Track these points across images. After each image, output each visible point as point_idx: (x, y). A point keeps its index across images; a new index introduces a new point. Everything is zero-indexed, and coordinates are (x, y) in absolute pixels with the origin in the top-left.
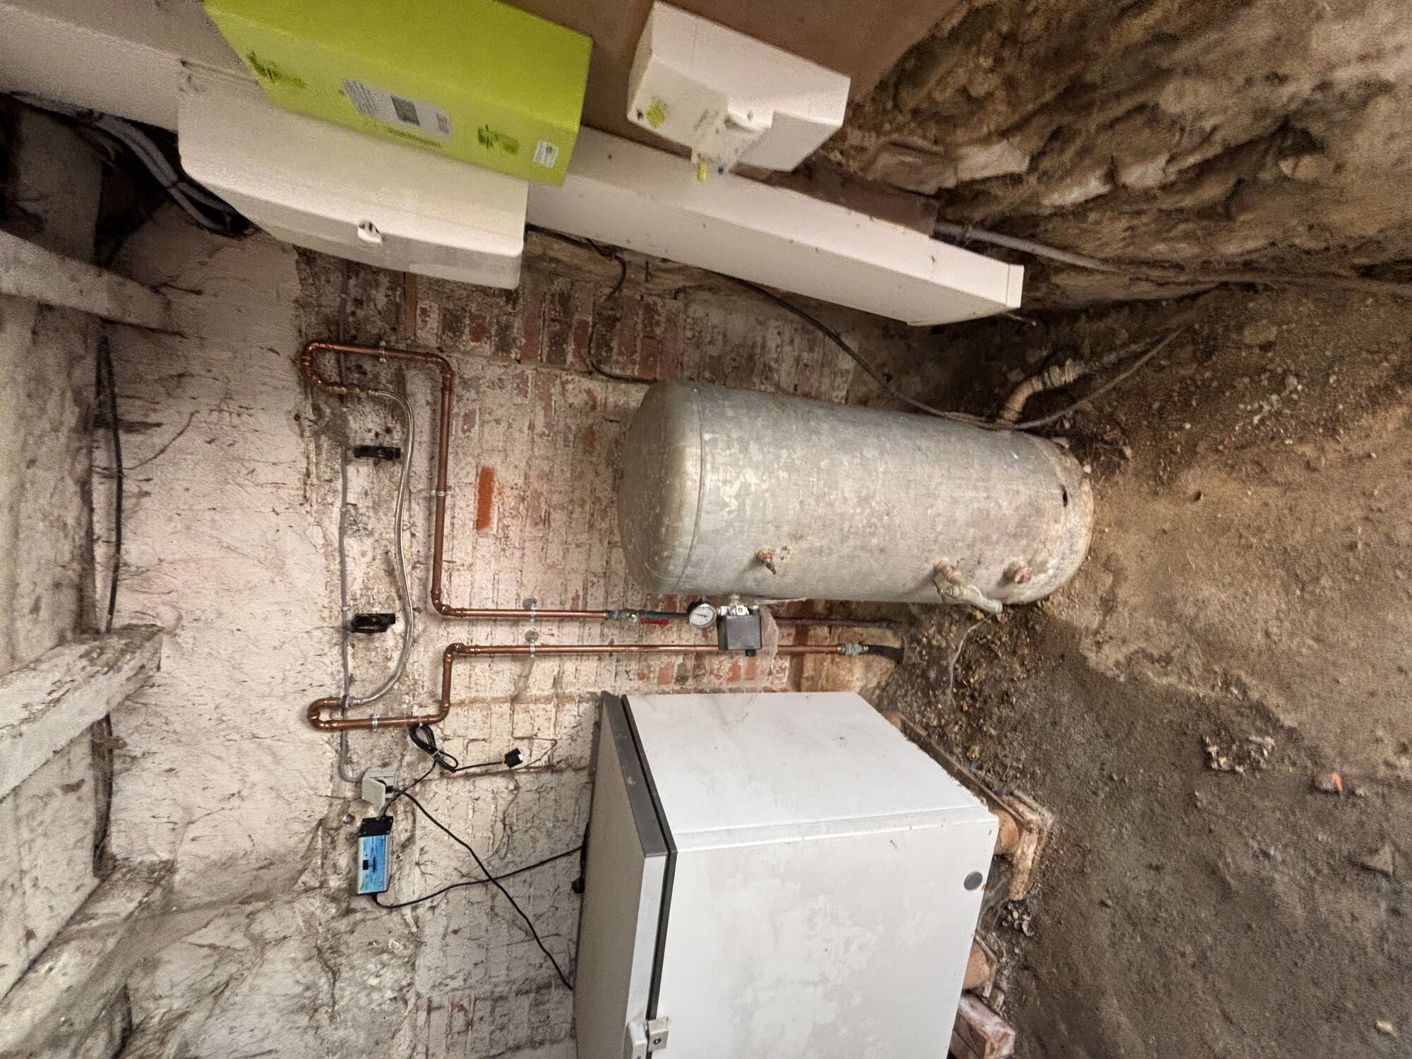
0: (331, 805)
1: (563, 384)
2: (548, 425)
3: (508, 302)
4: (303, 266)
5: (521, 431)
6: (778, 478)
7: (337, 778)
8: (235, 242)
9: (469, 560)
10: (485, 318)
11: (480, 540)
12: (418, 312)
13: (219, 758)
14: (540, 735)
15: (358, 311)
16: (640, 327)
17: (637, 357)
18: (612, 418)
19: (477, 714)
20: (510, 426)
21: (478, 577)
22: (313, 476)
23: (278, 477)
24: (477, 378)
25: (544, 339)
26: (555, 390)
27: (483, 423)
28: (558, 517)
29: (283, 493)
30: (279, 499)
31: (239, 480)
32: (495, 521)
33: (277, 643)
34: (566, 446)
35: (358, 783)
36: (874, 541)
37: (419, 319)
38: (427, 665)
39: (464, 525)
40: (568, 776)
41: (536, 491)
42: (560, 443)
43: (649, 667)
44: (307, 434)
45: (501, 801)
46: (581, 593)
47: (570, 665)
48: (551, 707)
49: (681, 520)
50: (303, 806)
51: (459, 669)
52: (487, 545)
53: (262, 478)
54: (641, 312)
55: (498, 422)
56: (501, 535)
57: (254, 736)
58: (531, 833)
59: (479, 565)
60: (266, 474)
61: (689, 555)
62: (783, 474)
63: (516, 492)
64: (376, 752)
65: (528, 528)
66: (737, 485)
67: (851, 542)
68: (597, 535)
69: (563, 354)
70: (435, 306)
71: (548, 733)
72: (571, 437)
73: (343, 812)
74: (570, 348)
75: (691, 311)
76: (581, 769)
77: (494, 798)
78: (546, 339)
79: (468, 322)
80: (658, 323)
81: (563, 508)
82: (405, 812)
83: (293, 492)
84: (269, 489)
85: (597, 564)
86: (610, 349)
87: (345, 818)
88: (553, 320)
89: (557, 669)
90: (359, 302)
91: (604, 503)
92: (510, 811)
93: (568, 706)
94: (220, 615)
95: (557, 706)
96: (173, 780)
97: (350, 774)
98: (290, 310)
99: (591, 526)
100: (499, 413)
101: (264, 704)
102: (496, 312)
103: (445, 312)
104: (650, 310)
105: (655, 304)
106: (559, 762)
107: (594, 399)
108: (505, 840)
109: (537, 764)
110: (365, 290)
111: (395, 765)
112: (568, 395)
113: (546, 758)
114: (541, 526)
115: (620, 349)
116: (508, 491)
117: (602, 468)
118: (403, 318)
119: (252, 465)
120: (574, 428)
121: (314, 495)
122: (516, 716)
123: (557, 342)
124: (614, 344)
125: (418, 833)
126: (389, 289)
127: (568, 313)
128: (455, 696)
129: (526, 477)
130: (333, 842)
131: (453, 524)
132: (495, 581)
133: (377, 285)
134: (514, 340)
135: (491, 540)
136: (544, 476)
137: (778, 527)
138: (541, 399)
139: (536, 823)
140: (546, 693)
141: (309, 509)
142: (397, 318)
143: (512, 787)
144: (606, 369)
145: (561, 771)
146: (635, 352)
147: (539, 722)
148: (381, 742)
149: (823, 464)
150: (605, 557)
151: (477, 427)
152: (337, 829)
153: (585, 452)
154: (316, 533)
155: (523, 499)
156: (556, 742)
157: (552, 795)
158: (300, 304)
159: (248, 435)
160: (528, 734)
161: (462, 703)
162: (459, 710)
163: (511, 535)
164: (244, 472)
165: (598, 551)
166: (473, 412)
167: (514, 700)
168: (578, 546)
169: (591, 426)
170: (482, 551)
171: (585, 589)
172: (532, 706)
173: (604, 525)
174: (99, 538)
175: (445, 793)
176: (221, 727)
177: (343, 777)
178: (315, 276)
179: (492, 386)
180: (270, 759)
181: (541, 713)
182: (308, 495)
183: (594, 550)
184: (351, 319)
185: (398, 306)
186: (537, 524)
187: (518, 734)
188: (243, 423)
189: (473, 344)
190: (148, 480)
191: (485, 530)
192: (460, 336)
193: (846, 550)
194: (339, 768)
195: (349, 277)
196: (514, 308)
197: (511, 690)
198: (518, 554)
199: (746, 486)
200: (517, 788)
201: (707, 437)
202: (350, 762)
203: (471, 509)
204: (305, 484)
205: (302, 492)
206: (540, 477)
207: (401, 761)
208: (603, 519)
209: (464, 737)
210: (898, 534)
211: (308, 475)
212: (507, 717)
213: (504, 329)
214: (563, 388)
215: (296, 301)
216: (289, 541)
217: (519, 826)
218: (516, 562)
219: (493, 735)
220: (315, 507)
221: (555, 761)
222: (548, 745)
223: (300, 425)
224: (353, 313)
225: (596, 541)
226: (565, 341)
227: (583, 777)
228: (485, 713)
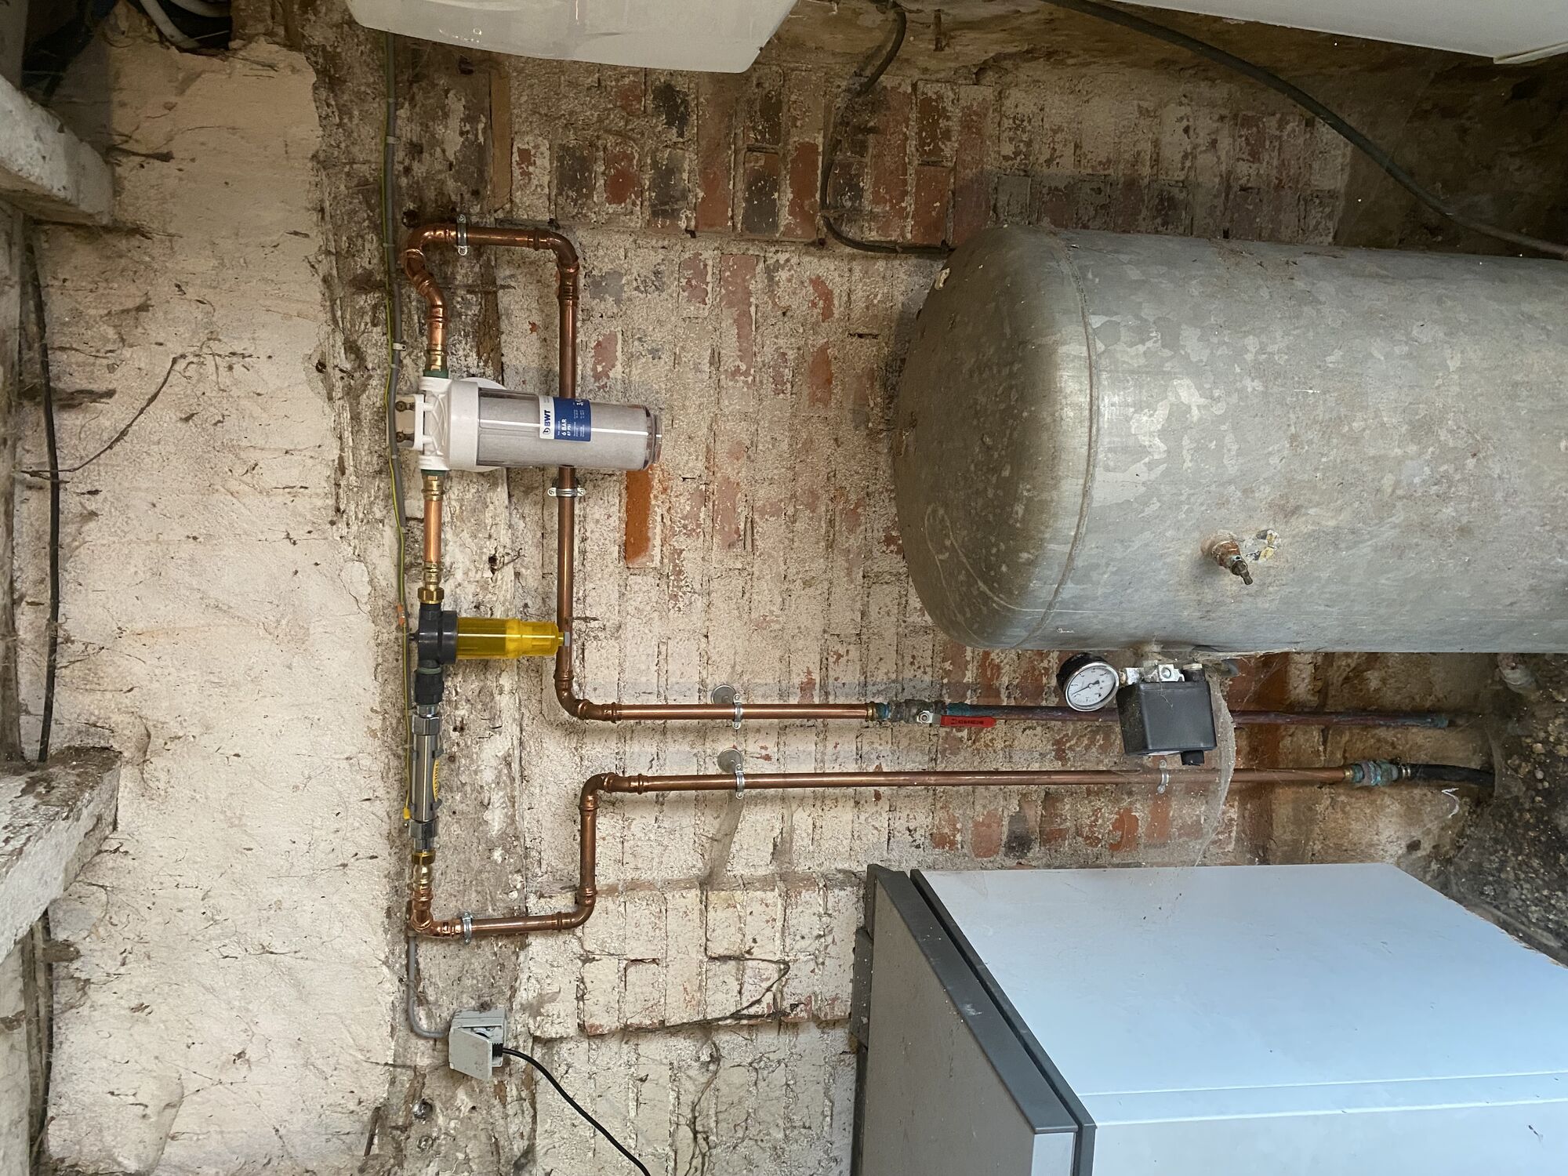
0: (393, 1082)
1: (770, 272)
2: (746, 354)
3: (670, 124)
4: (323, 93)
5: (697, 369)
6: (1241, 391)
7: (402, 1032)
8: (216, 61)
9: (615, 619)
10: (630, 158)
11: (632, 580)
12: (516, 157)
13: (210, 990)
14: (756, 952)
15: (415, 165)
16: (912, 146)
17: (909, 204)
18: (862, 330)
19: (640, 911)
20: (677, 360)
21: (630, 649)
22: (350, 470)
23: (293, 476)
24: (617, 274)
25: (737, 186)
26: (758, 284)
27: (631, 358)
28: (770, 531)
29: (303, 504)
30: (295, 514)
31: (233, 485)
32: (657, 542)
33: (299, 780)
34: (777, 392)
35: (442, 1038)
36: (1449, 511)
37: (517, 172)
38: (547, 821)
39: (603, 553)
40: (810, 1038)
41: (727, 479)
42: (769, 387)
43: (952, 822)
44: (338, 393)
45: (688, 1085)
46: (816, 677)
47: (802, 818)
48: (772, 896)
49: (1055, 487)
50: (348, 1083)
51: (606, 825)
52: (644, 587)
53: (269, 480)
54: (913, 115)
55: (655, 353)
56: (668, 568)
57: (266, 950)
58: (741, 1149)
59: (632, 624)
60: (276, 473)
61: (1071, 557)
62: (1252, 385)
63: (691, 486)
64: (468, 982)
65: (716, 554)
66: (1162, 412)
67: (1399, 517)
68: (841, 562)
69: (772, 210)
70: (544, 148)
71: (770, 948)
72: (787, 373)
73: (414, 1095)
74: (785, 197)
75: (1008, 103)
76: (834, 1023)
77: (674, 1079)
78: (741, 186)
79: (600, 168)
80: (947, 135)
81: (776, 512)
82: (520, 1099)
83: (319, 503)
84: (280, 498)
85: (845, 618)
86: (858, 193)
87: (416, 1108)
88: (750, 149)
89: (778, 825)
90: (416, 150)
91: (853, 497)
92: (704, 1104)
93: (805, 895)
94: (208, 728)
95: (786, 896)
96: (139, 1028)
97: (424, 1024)
98: (305, 172)
99: (830, 545)
100: (658, 336)
101: (277, 892)
102: (650, 144)
103: (562, 154)
104: (931, 110)
105: (940, 97)
106: (793, 1007)
107: (827, 296)
108: (697, 1162)
109: (752, 1011)
110: (425, 127)
111: (502, 1006)
112: (779, 292)
113: (769, 997)
114: (738, 550)
115: (876, 193)
116: (678, 485)
117: (846, 431)
118: (490, 171)
119: (253, 456)
120: (791, 355)
121: (353, 507)
122: (711, 914)
123: (761, 188)
124: (866, 183)
125: (541, 1143)
126: (464, 120)
127: (775, 130)
128: (606, 873)
129: (709, 454)
130: (399, 1149)
131: (583, 552)
132: (662, 657)
133: (446, 115)
134: (684, 197)
135: (651, 580)
136: (744, 451)
137: (1247, 492)
138: (731, 305)
139: (752, 1131)
140: (762, 872)
141: (344, 532)
142: (481, 172)
143: (705, 1058)
144: (850, 231)
145: (795, 1026)
146: (905, 193)
147: (753, 927)
148: (477, 964)
149: (1333, 359)
150: (858, 605)
151: (619, 367)
152: (404, 1129)
153: (814, 400)
154: (358, 571)
155: (705, 498)
156: (786, 963)
157: (779, 1076)
158: (322, 162)
159: (244, 403)
160: (734, 950)
161: (612, 890)
162: (611, 906)
163: (688, 567)
164: (239, 470)
165: (845, 591)
166: (611, 338)
167: (707, 883)
168: (807, 584)
169: (823, 350)
170: (636, 601)
171: (824, 666)
172: (738, 895)
173: (854, 542)
174: (22, 598)
175: (586, 1068)
176: (212, 931)
177: (413, 1029)
178: (344, 111)
179: (643, 286)
180: (294, 993)
181: (757, 908)
182: (342, 508)
183: (838, 591)
184: (404, 181)
185: (481, 150)
186: (731, 545)
187: (717, 949)
188: (236, 383)
189: (611, 208)
190: (95, 492)
191: (641, 560)
192: (589, 196)
193: (1388, 534)
194: (406, 1011)
195: (398, 106)
196: (681, 135)
197: (696, 865)
198: (700, 603)
199: (1179, 413)
200: (715, 1059)
201: (1096, 321)
202: (422, 1000)
203: (614, 521)
204: (338, 485)
205: (331, 502)
206: (734, 455)
207: (510, 999)
208: (851, 531)
209: (619, 956)
210: (1499, 496)
211: (342, 469)
212: (696, 915)
213: (666, 174)
214: (771, 279)
215: (314, 157)
216: (315, 590)
217: (721, 1135)
218: (697, 620)
219: (672, 952)
220: (354, 528)
221: (786, 1005)
222: (772, 971)
223: (326, 380)
224: (407, 170)
225: (839, 574)
226: (775, 186)
227: (839, 1039)
228: (654, 908)
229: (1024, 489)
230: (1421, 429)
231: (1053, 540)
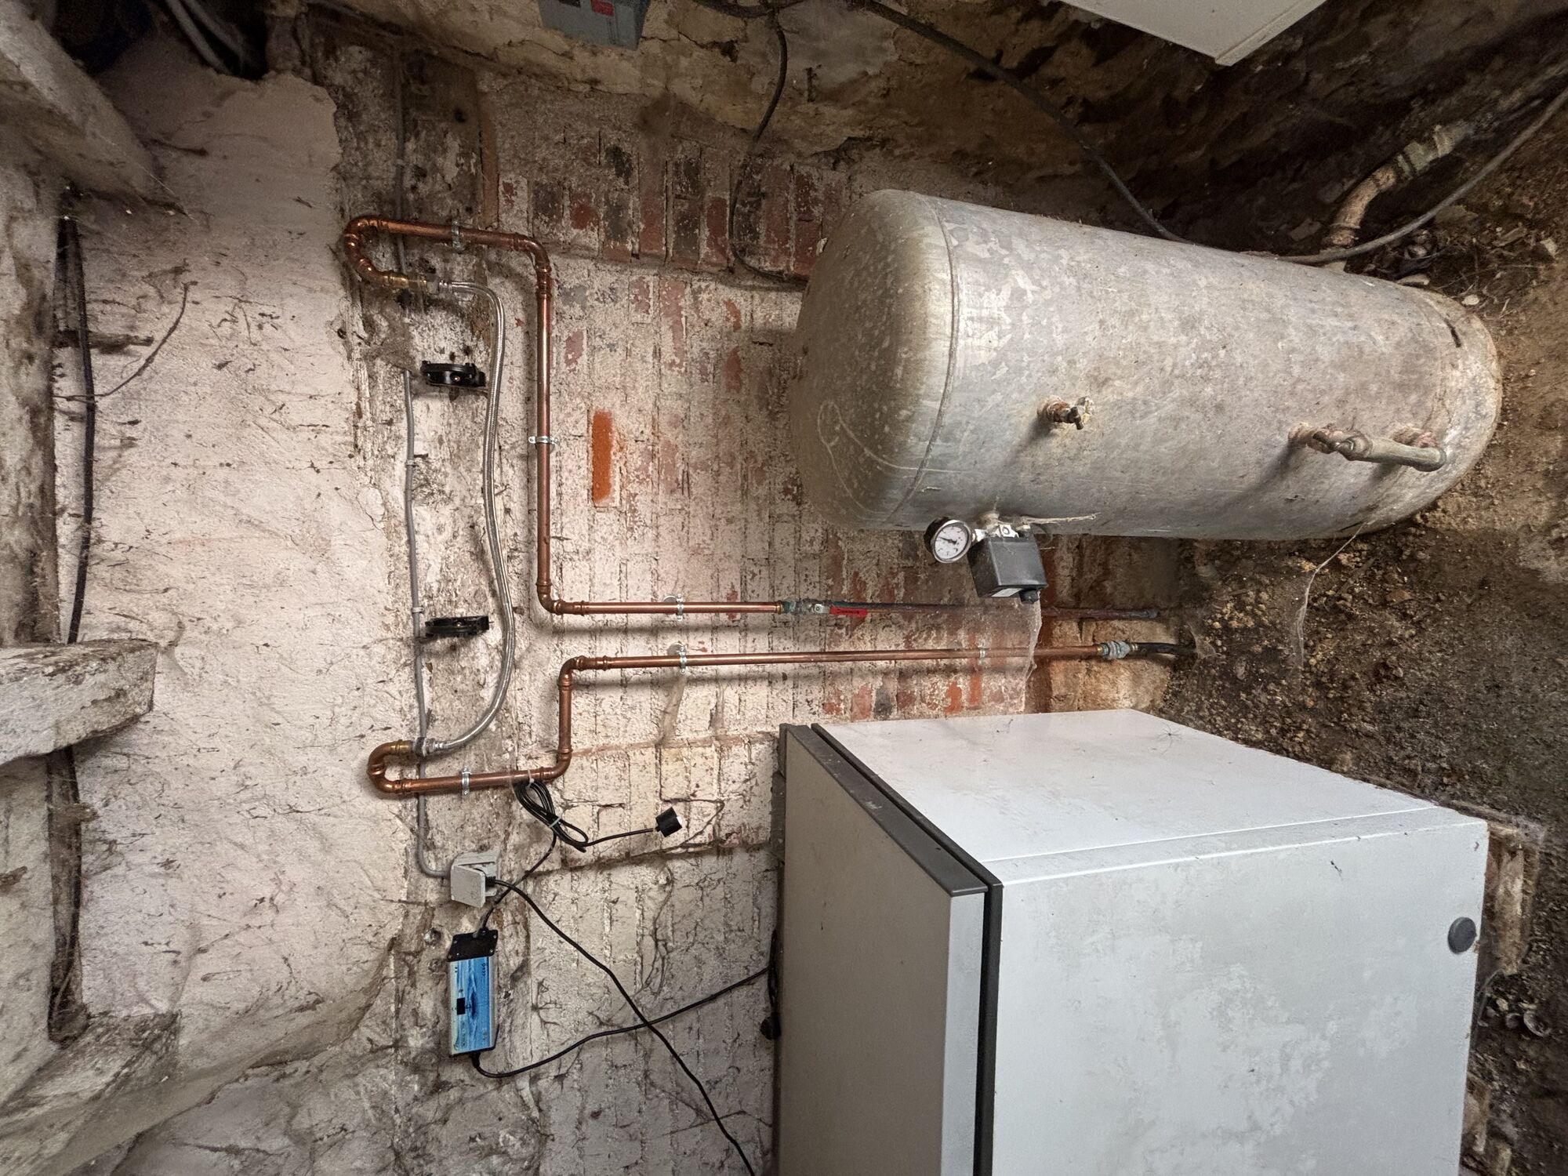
0: (406, 916)
1: (695, 294)
2: (679, 351)
3: (618, 175)
4: (342, 122)
5: (643, 360)
7: (414, 872)
8: (248, 83)
9: (586, 545)
10: (589, 197)
11: (598, 516)
12: (501, 188)
13: (242, 847)
14: (699, 795)
15: (421, 185)
16: (792, 206)
17: (791, 245)
18: (762, 339)
19: (610, 768)
20: (628, 352)
21: (598, 570)
22: (367, 415)
23: (316, 416)
24: (582, 288)
25: (669, 222)
26: (686, 302)
27: (594, 350)
28: (700, 482)
29: (324, 439)
30: (318, 448)
31: (263, 421)
32: (617, 487)
33: (322, 665)
34: (703, 381)
35: (445, 878)
36: (1209, 390)
37: (502, 199)
38: (535, 700)
39: (575, 495)
40: (740, 859)
41: (668, 443)
42: (697, 377)
43: (838, 694)
44: (356, 355)
45: (649, 903)
46: (738, 589)
47: (731, 693)
48: (710, 751)
50: (366, 917)
51: (580, 703)
52: (608, 523)
53: (295, 419)
54: (792, 186)
55: (612, 347)
56: (625, 508)
57: (292, 810)
58: (693, 951)
59: (599, 552)
60: (299, 412)
61: (940, 413)
63: (642, 446)
64: (469, 829)
65: (661, 498)
66: (1006, 293)
67: (1176, 393)
68: (753, 506)
69: (694, 242)
70: (524, 183)
71: (710, 791)
72: (710, 368)
73: (425, 926)
74: (704, 233)
75: (856, 184)
76: (758, 847)
77: (639, 900)
78: (671, 222)
79: (567, 203)
80: (816, 202)
81: (705, 468)
82: (515, 923)
83: (339, 438)
84: (306, 434)
85: (757, 548)
86: (756, 236)
87: (427, 937)
88: (678, 197)
89: (714, 701)
90: (421, 173)
91: (760, 459)
92: (662, 917)
93: (735, 749)
94: (239, 623)
95: (720, 750)
96: (172, 882)
97: (433, 866)
98: (329, 181)
99: (745, 493)
100: (614, 335)
101: (301, 760)
102: (604, 187)
103: (537, 189)
104: (804, 185)
105: (810, 176)
106: (728, 835)
107: (737, 314)
108: (658, 964)
109: (698, 840)
110: (427, 157)
111: (497, 848)
112: (702, 308)
113: (709, 829)
114: (678, 495)
115: (768, 236)
116: (631, 446)
117: (753, 411)
118: (480, 195)
119: (281, 398)
120: (712, 355)
121: (369, 445)
122: (664, 767)
123: (687, 225)
124: (761, 229)
125: (534, 959)
126: (461, 155)
127: (697, 189)
128: (580, 740)
129: (655, 424)
130: (411, 973)
131: (560, 494)
132: (623, 575)
133: (445, 151)
134: (630, 225)
135: (612, 516)
136: (680, 422)
137: (1071, 362)
138: (667, 315)
139: (701, 937)
140: (702, 736)
141: (362, 463)
142: (474, 195)
143: (662, 881)
144: (752, 262)
145: (729, 852)
146: (788, 239)
147: (697, 775)
148: (476, 814)
150: (766, 538)
151: (585, 357)
152: (417, 954)
153: (729, 388)
154: (372, 497)
155: (653, 456)
156: (722, 802)
157: (720, 892)
158: (342, 174)
159: (273, 356)
160: (682, 794)
161: (586, 753)
162: (585, 763)
163: (640, 507)
164: (269, 409)
165: (756, 529)
166: (579, 335)
167: (660, 744)
168: (730, 521)
169: (735, 351)
170: (602, 531)
171: (744, 583)
172: (685, 751)
173: (762, 491)
174: (63, 510)
175: (570, 895)
176: (244, 795)
177: (423, 871)
178: (361, 136)
179: (602, 298)
180: (317, 844)
181: (700, 760)
182: (360, 444)
183: (752, 527)
184: (411, 197)
185: (473, 178)
186: (672, 492)
187: (669, 794)
188: (266, 338)
189: (575, 232)
190: (134, 423)
191: (604, 502)
192: (559, 220)
193: (1169, 408)
194: (417, 855)
195: (405, 140)
196: (627, 183)
197: (651, 731)
198: (651, 534)
199: (1018, 294)
200: (670, 882)
202: (431, 846)
203: (584, 471)
204: (356, 427)
205: (352, 439)
206: (673, 425)
207: (505, 842)
208: (759, 483)
209: (593, 803)
210: (1241, 381)
211: (359, 413)
212: (652, 769)
213: (616, 211)
214: (696, 299)
215: (335, 168)
216: (336, 511)
217: (677, 941)
218: (648, 546)
219: (634, 798)
220: (370, 462)
221: (723, 834)
222: (711, 809)
223: (346, 343)
224: (414, 188)
225: (753, 516)
226: (696, 225)
227: (762, 859)
228: (620, 764)
229: (903, 354)
230: (1188, 324)
231: (927, 396)
